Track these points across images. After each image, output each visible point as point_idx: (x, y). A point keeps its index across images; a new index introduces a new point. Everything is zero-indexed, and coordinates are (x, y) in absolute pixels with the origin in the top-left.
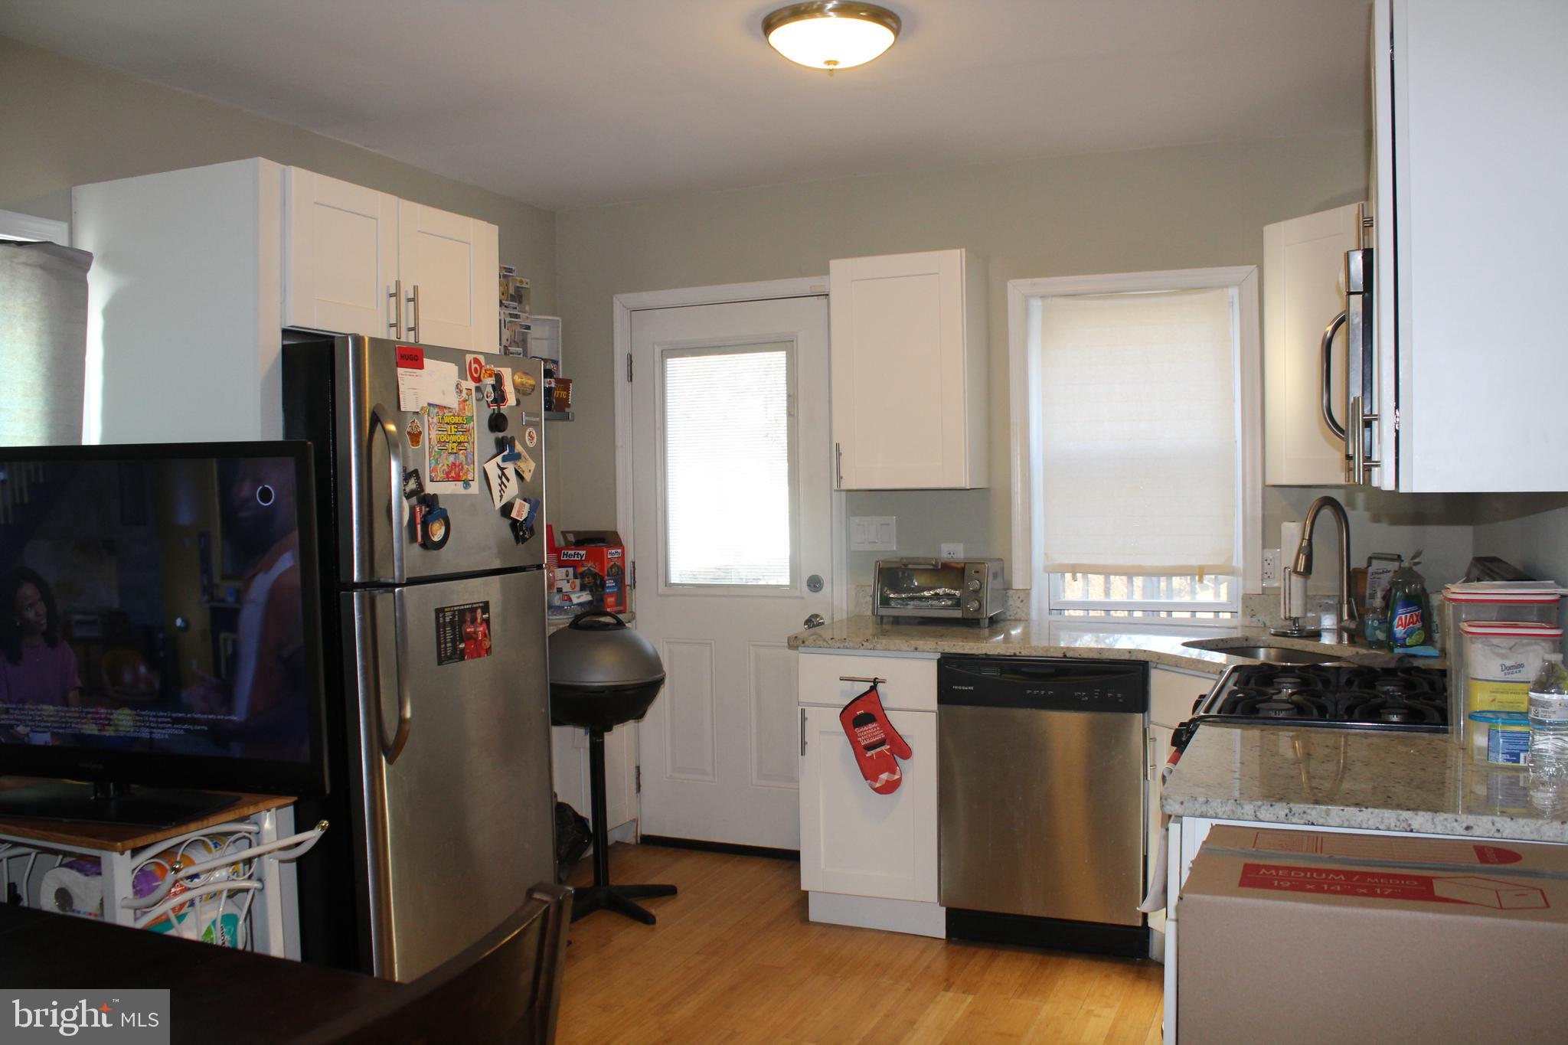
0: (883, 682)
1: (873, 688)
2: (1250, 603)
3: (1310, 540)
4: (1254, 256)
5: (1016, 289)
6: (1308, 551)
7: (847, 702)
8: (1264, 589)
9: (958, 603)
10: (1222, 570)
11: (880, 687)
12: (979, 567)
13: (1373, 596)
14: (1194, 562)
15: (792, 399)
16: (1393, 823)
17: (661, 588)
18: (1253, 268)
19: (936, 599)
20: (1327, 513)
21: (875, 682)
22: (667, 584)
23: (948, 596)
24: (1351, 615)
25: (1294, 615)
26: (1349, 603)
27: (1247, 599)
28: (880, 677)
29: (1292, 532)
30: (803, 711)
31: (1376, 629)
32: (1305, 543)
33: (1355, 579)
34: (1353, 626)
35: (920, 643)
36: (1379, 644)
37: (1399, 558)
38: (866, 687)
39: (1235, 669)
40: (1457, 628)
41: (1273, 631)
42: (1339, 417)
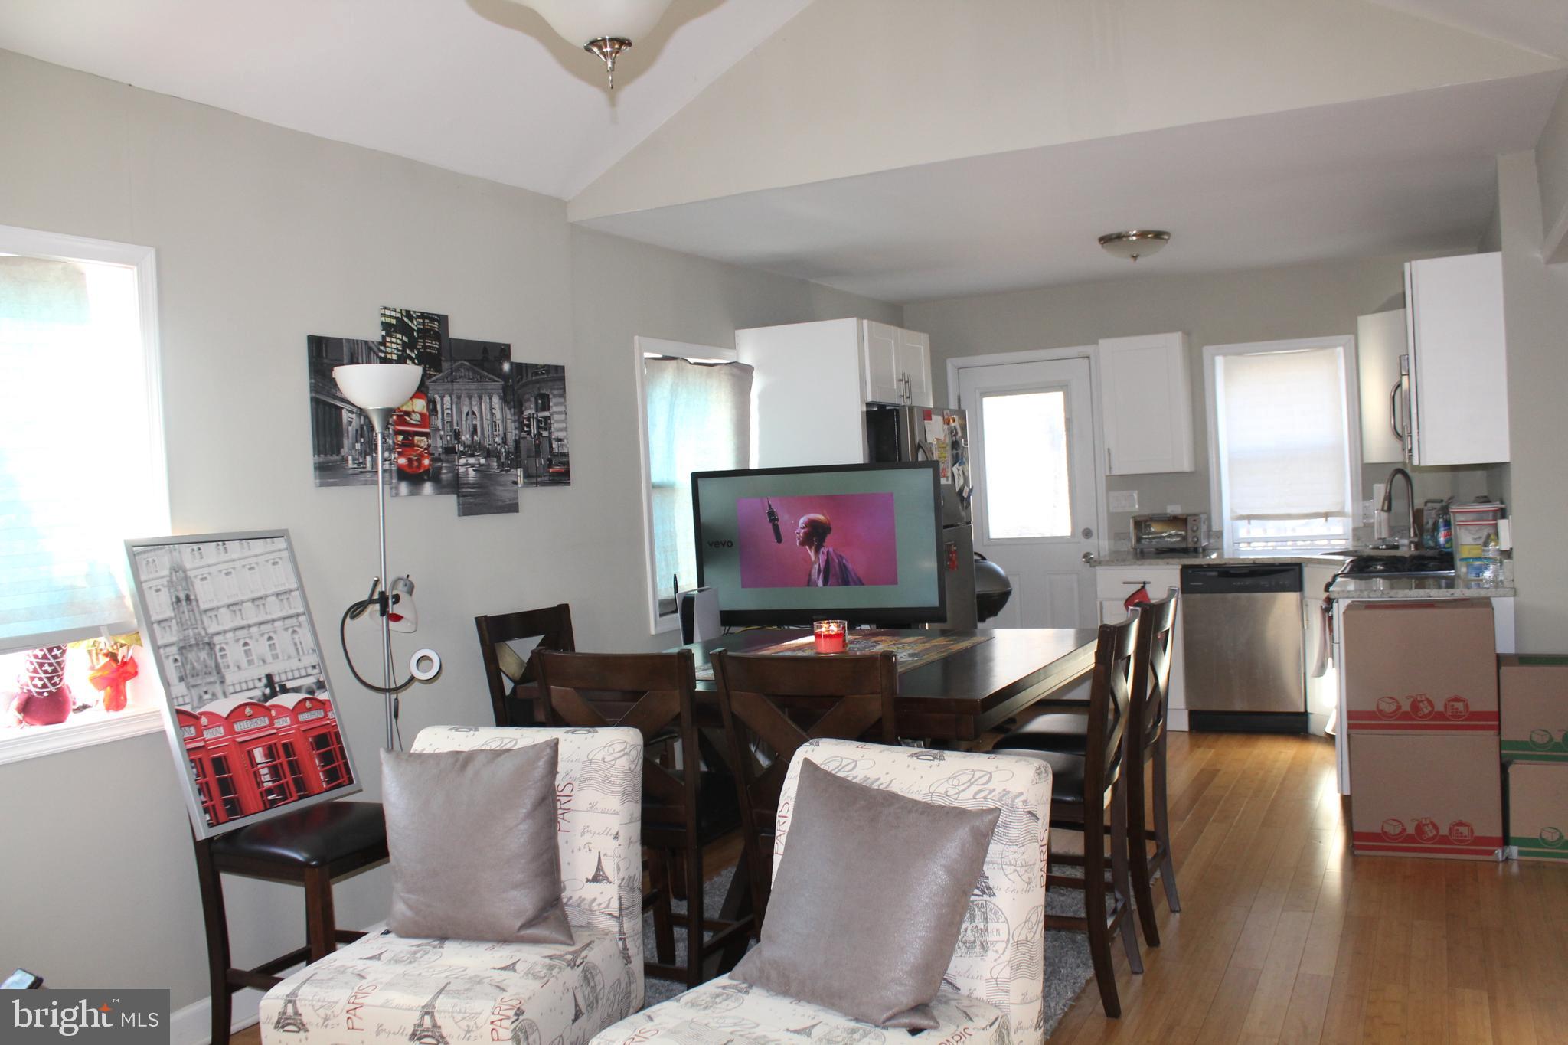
0: (1149, 583)
1: (1143, 587)
2: (1357, 533)
3: (1390, 493)
4: (1353, 330)
5: (1207, 350)
6: (1389, 498)
7: (1127, 597)
8: (1364, 523)
9: (1184, 538)
10: (1340, 514)
11: (1147, 587)
12: (1196, 518)
13: (1428, 523)
14: (1322, 510)
15: (1068, 422)
16: (1422, 594)
17: (985, 542)
18: (1352, 337)
19: (1171, 536)
20: (1399, 476)
21: (1144, 583)
22: (989, 539)
23: (1177, 535)
24: (1415, 535)
25: (1383, 537)
26: (1414, 527)
27: (1355, 530)
28: (1147, 580)
29: (1380, 490)
30: (1101, 603)
31: (1428, 540)
32: (1387, 494)
33: (1418, 515)
34: (1416, 540)
35: (1170, 560)
36: (1432, 548)
37: (1442, 501)
38: (1139, 587)
39: (1351, 562)
40: (1454, 524)
41: (1371, 546)
42: (1400, 432)
